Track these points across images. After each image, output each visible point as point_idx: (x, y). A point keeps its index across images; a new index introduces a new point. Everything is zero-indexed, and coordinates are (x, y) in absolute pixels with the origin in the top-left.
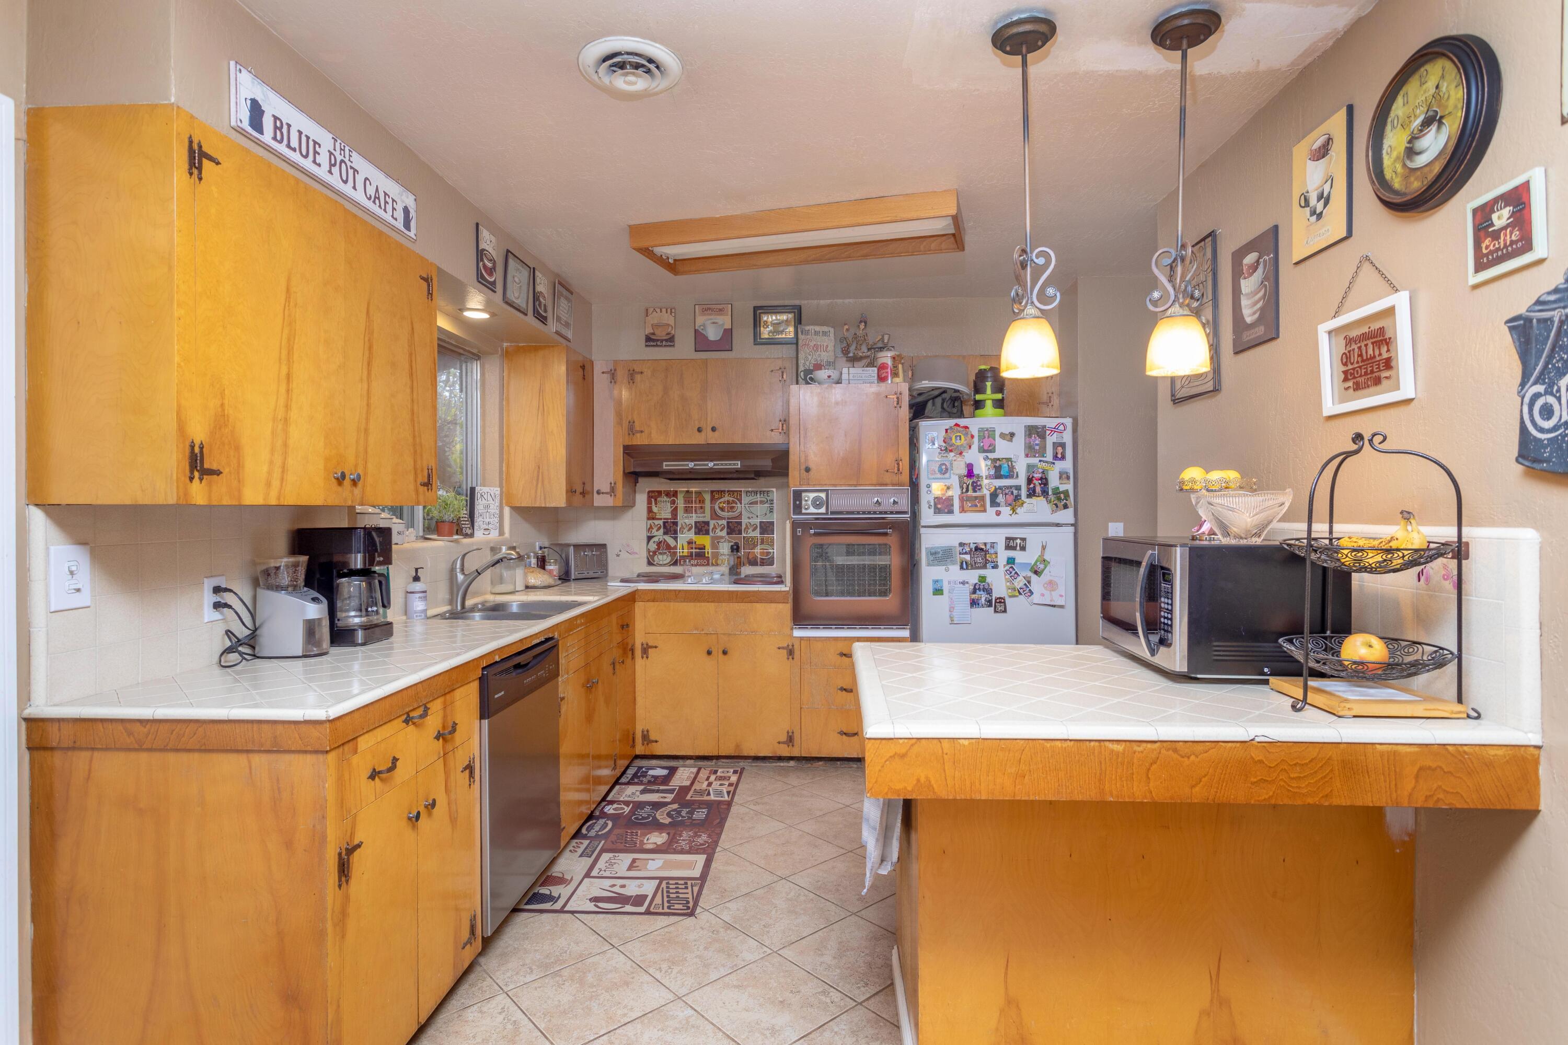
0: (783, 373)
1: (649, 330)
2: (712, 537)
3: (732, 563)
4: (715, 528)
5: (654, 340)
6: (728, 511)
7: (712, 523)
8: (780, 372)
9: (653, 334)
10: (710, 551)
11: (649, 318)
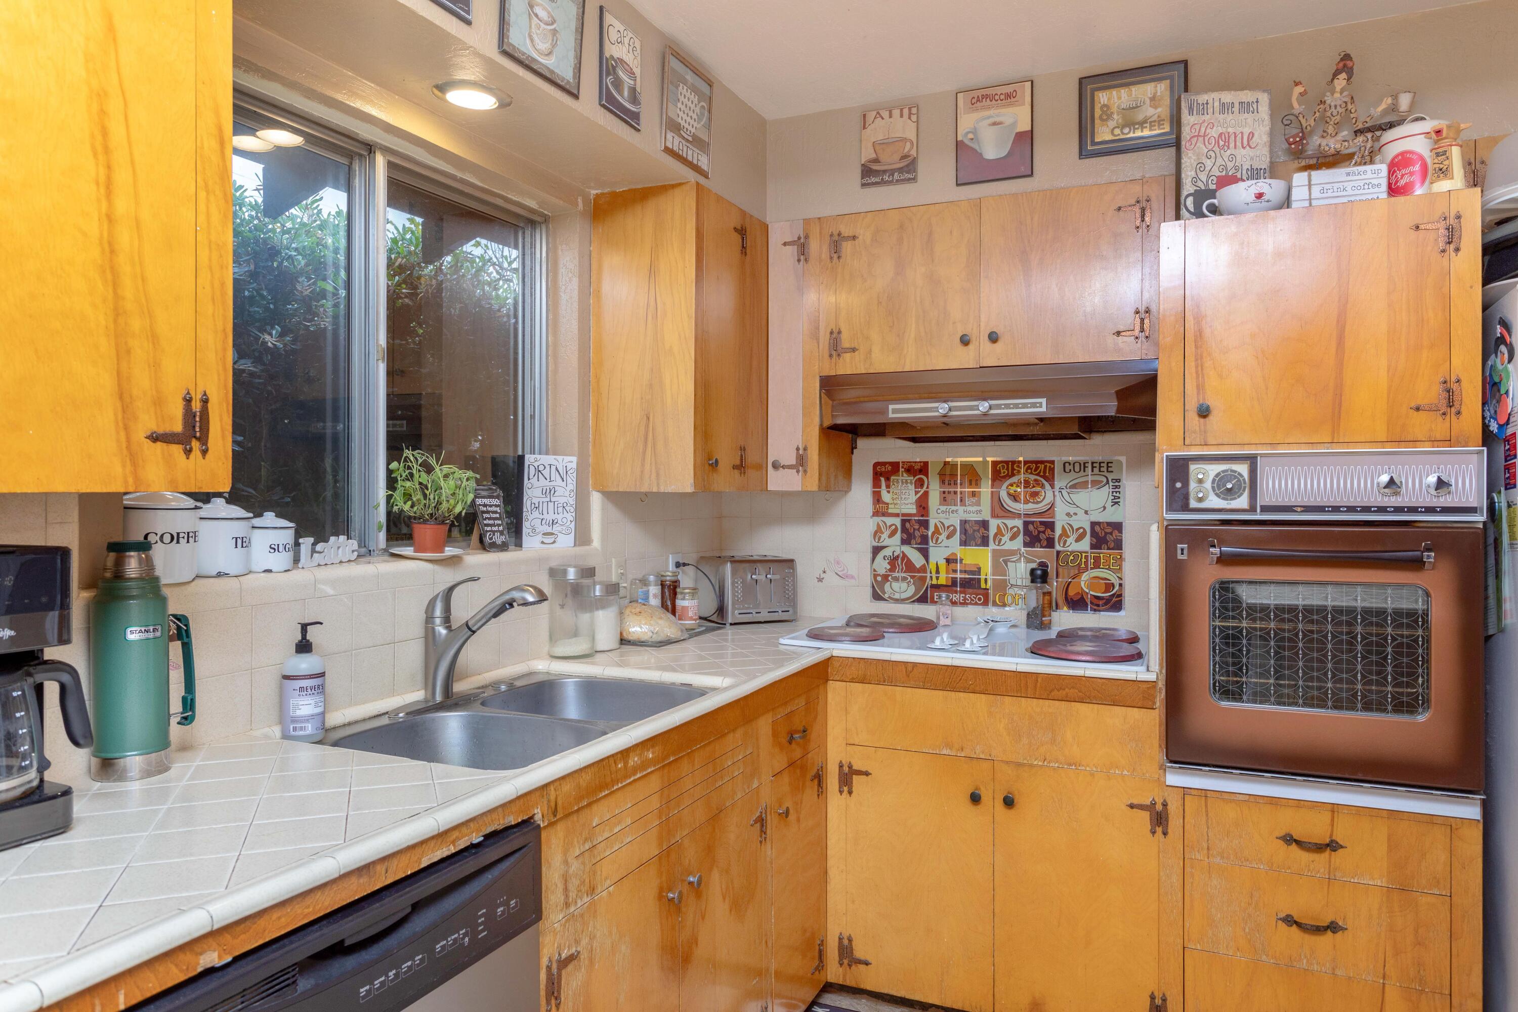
0: (1143, 210)
1: (868, 154)
2: (994, 551)
3: (1033, 604)
4: (999, 533)
5: (876, 173)
6: (1026, 502)
7: (994, 524)
8: (1138, 211)
9: (876, 161)
10: (989, 577)
11: (868, 131)
